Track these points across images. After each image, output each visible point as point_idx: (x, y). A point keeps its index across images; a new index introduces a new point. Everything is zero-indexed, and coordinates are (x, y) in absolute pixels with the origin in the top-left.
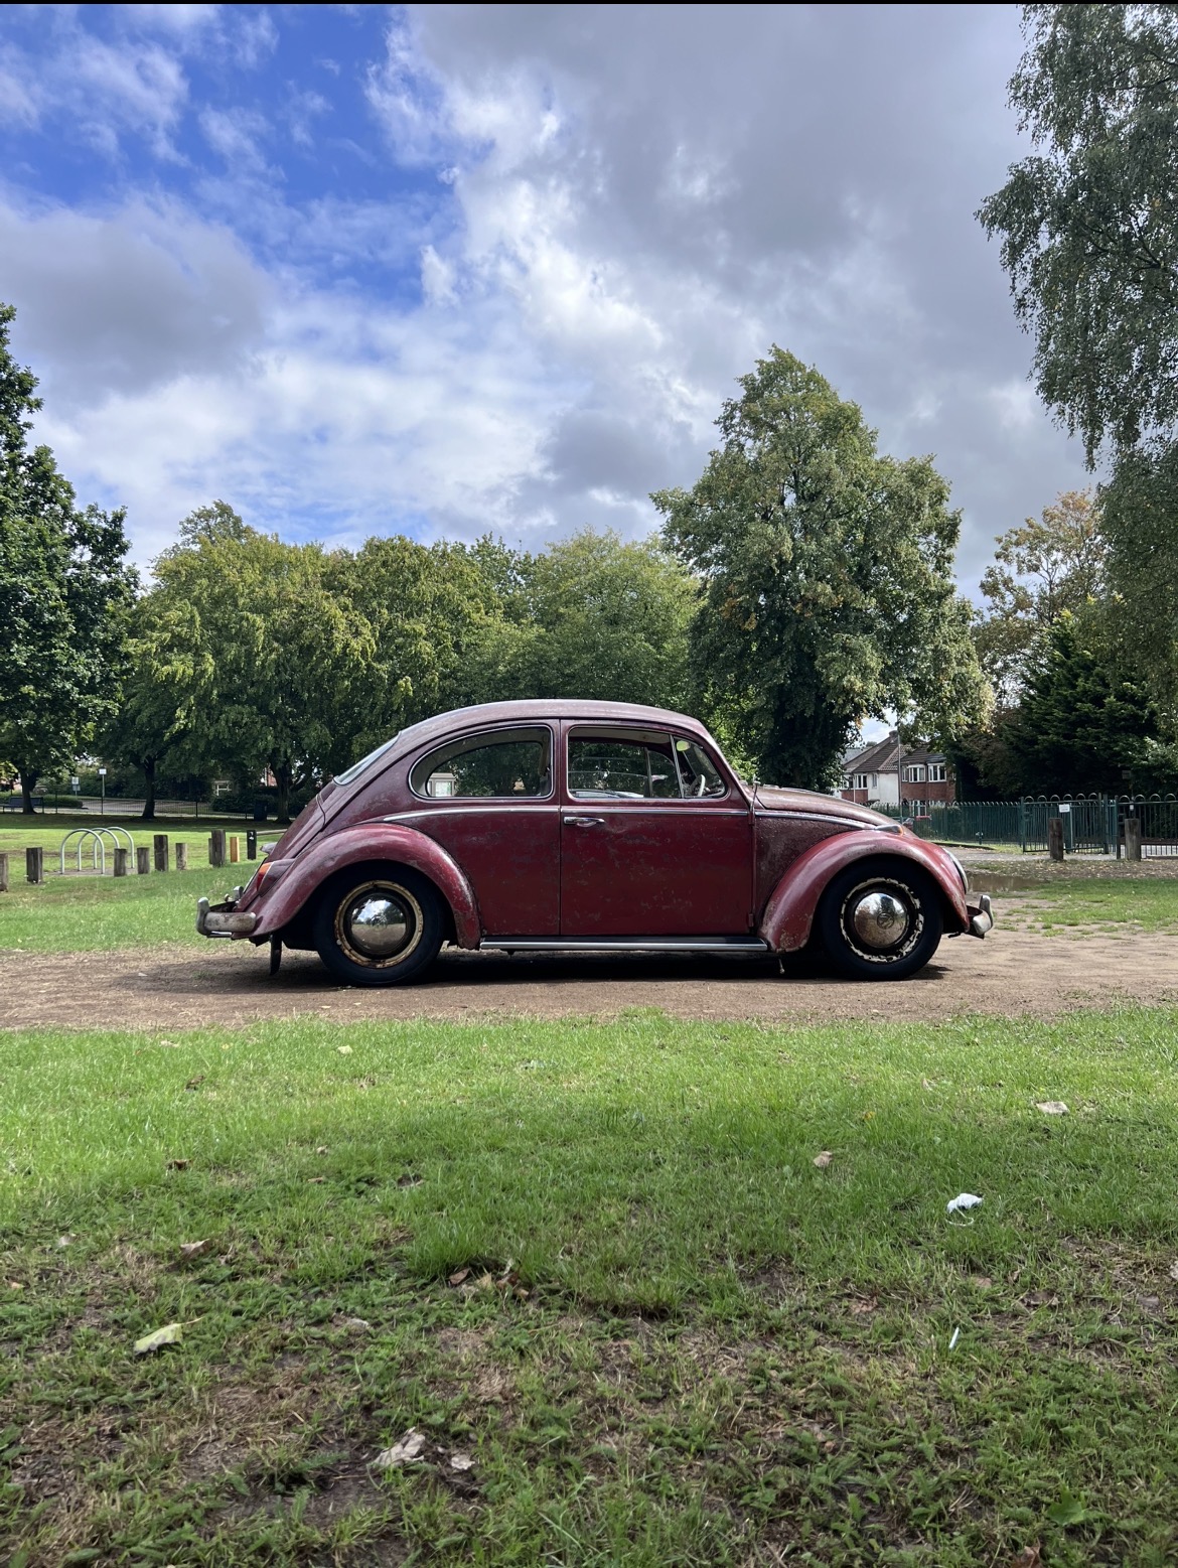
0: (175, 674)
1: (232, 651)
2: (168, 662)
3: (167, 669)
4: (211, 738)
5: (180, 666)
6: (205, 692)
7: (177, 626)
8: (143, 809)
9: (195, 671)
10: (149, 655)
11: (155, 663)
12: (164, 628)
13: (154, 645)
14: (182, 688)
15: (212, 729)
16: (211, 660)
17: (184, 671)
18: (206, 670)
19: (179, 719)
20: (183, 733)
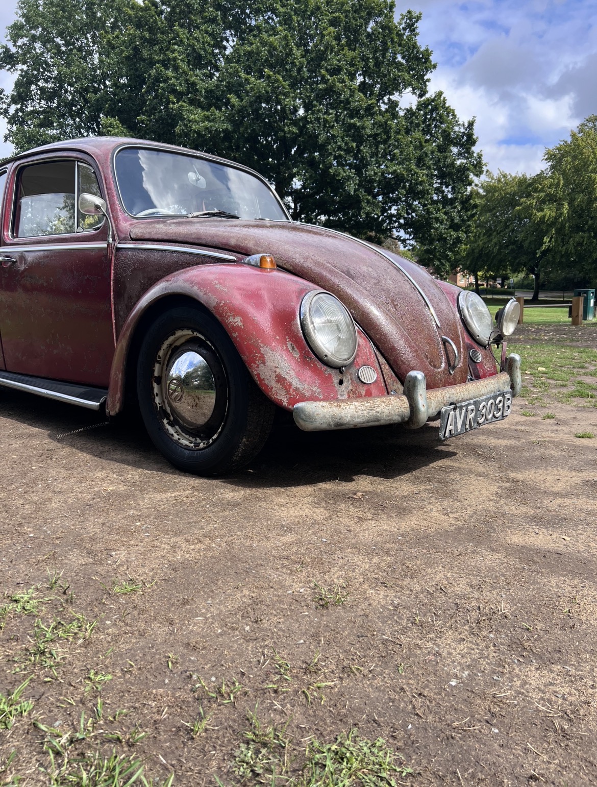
0: (544, 216)
1: (580, 199)
2: (542, 210)
3: (540, 214)
4: (563, 253)
5: (549, 212)
6: (562, 225)
7: (549, 188)
8: (532, 296)
9: (557, 213)
10: (532, 207)
11: (534, 211)
12: (542, 190)
13: (535, 201)
14: (548, 224)
15: (564, 248)
16: (567, 206)
17: (550, 215)
18: (564, 212)
19: (545, 243)
20: (548, 250)
